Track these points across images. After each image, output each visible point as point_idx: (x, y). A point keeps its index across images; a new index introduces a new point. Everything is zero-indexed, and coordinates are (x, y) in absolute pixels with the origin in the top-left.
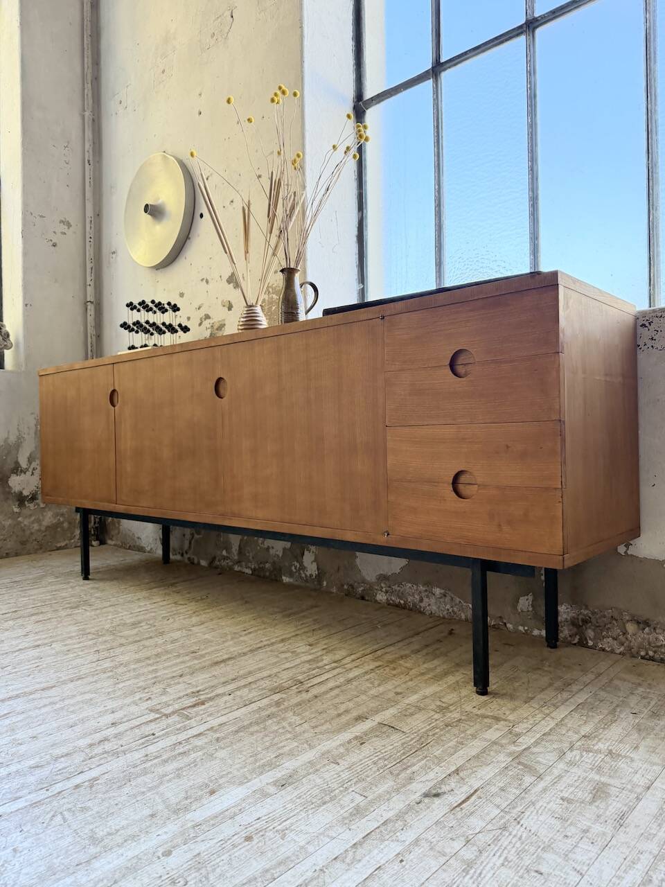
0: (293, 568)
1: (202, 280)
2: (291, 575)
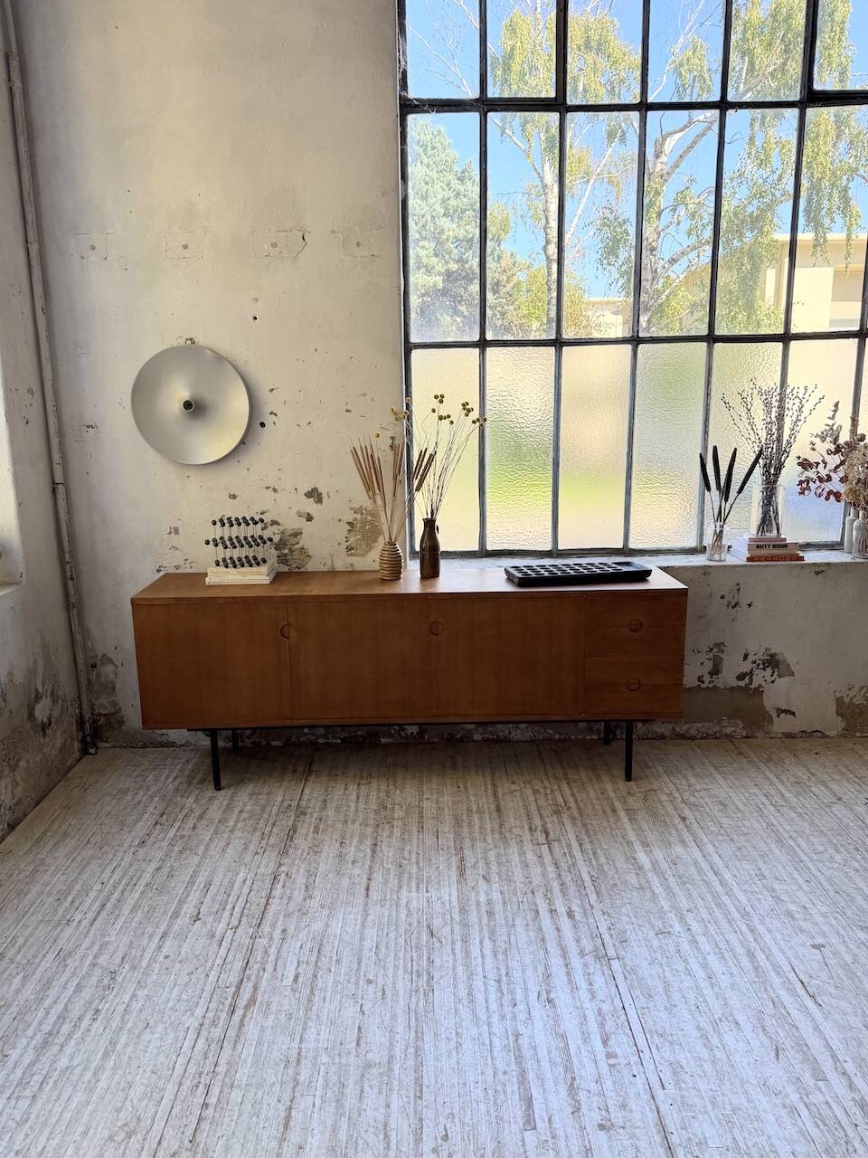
0: (392, 731)
1: (267, 488)
2: (391, 736)
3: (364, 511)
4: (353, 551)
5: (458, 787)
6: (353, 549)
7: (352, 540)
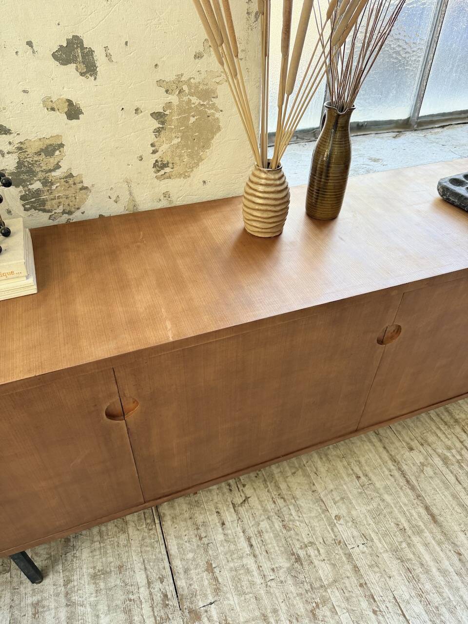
3: (185, 88)
4: (167, 170)
5: (358, 478)
6: (165, 166)
7: (164, 148)
